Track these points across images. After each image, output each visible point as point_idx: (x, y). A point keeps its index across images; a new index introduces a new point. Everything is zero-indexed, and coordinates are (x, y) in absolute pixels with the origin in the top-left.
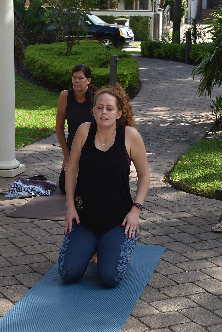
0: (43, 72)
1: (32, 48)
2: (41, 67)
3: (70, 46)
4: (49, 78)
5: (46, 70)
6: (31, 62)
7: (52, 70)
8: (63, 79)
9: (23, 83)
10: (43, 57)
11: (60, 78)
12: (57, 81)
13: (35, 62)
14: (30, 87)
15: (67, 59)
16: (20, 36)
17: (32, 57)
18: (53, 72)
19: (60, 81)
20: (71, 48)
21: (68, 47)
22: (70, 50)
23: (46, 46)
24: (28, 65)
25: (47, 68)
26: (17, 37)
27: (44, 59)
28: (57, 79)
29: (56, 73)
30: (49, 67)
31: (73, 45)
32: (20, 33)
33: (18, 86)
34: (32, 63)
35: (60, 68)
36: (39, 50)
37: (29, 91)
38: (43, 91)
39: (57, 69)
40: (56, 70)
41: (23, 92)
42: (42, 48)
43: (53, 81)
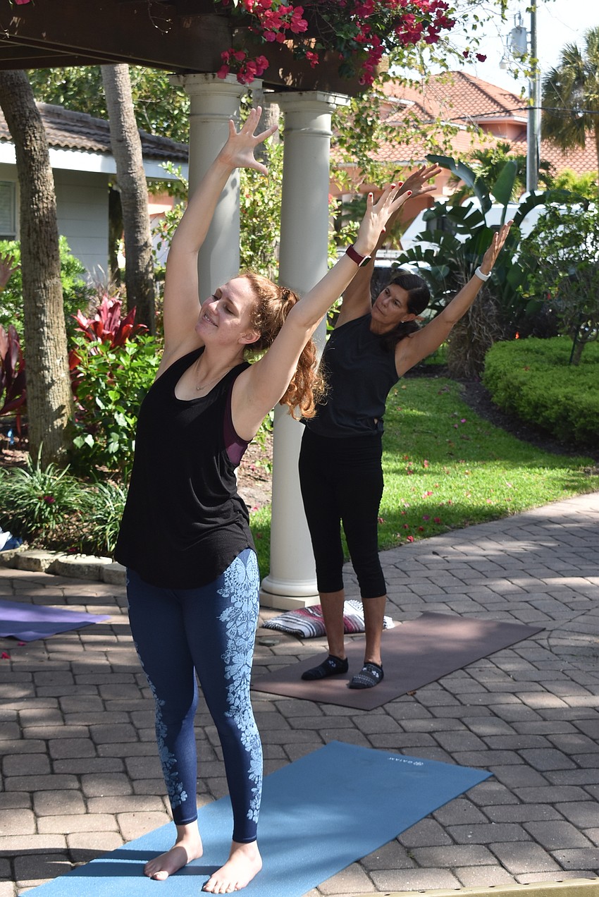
0: (510, 397)
1: (504, 346)
2: (509, 387)
3: (580, 344)
4: (522, 412)
5: (517, 395)
6: (492, 375)
7: (527, 395)
8: (546, 413)
9: (467, 419)
10: (517, 366)
11: (541, 412)
12: (535, 417)
13: (499, 378)
14: (479, 429)
15: (567, 372)
16: (488, 321)
17: (495, 367)
18: (528, 399)
19: (541, 419)
20: (582, 349)
21: (574, 346)
22: (580, 353)
23: (537, 343)
24: (488, 383)
25: (518, 389)
26: (480, 323)
27: (517, 372)
28: (535, 413)
29: (534, 401)
30: (522, 388)
31: (586, 342)
32: (486, 315)
33: (456, 426)
34: (494, 378)
35: (542, 392)
36: (516, 350)
37: (475, 436)
38: (503, 438)
39: (538, 392)
40: (533, 396)
41: (462, 438)
42: (525, 348)
43: (529, 417)
